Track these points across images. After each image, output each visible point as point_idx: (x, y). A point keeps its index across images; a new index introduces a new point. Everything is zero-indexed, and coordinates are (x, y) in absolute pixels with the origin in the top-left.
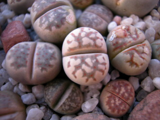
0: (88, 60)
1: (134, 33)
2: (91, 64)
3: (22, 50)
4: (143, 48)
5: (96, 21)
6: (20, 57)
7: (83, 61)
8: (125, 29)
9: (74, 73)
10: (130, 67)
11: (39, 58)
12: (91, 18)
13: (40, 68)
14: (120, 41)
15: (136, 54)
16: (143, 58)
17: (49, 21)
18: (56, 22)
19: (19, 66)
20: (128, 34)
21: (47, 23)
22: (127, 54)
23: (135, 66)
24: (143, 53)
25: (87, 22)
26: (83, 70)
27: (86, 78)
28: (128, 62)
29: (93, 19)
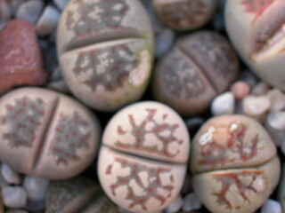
0: (143, 175)
1: (250, 144)
2: (146, 184)
3: (30, 113)
4: (254, 178)
5: (190, 85)
6: (24, 126)
7: (134, 174)
8: (235, 131)
9: (113, 187)
10: (217, 204)
11: (58, 139)
12: (182, 74)
13: (57, 158)
14: (216, 153)
15: (233, 187)
16: (245, 198)
17: (95, 72)
18: (109, 78)
19: (18, 143)
20: (237, 142)
21: (90, 72)
22: (218, 181)
23: (226, 206)
24: (250, 187)
25: (172, 83)
26: (130, 190)
27: (130, 202)
28: (215, 194)
29: (186, 80)
